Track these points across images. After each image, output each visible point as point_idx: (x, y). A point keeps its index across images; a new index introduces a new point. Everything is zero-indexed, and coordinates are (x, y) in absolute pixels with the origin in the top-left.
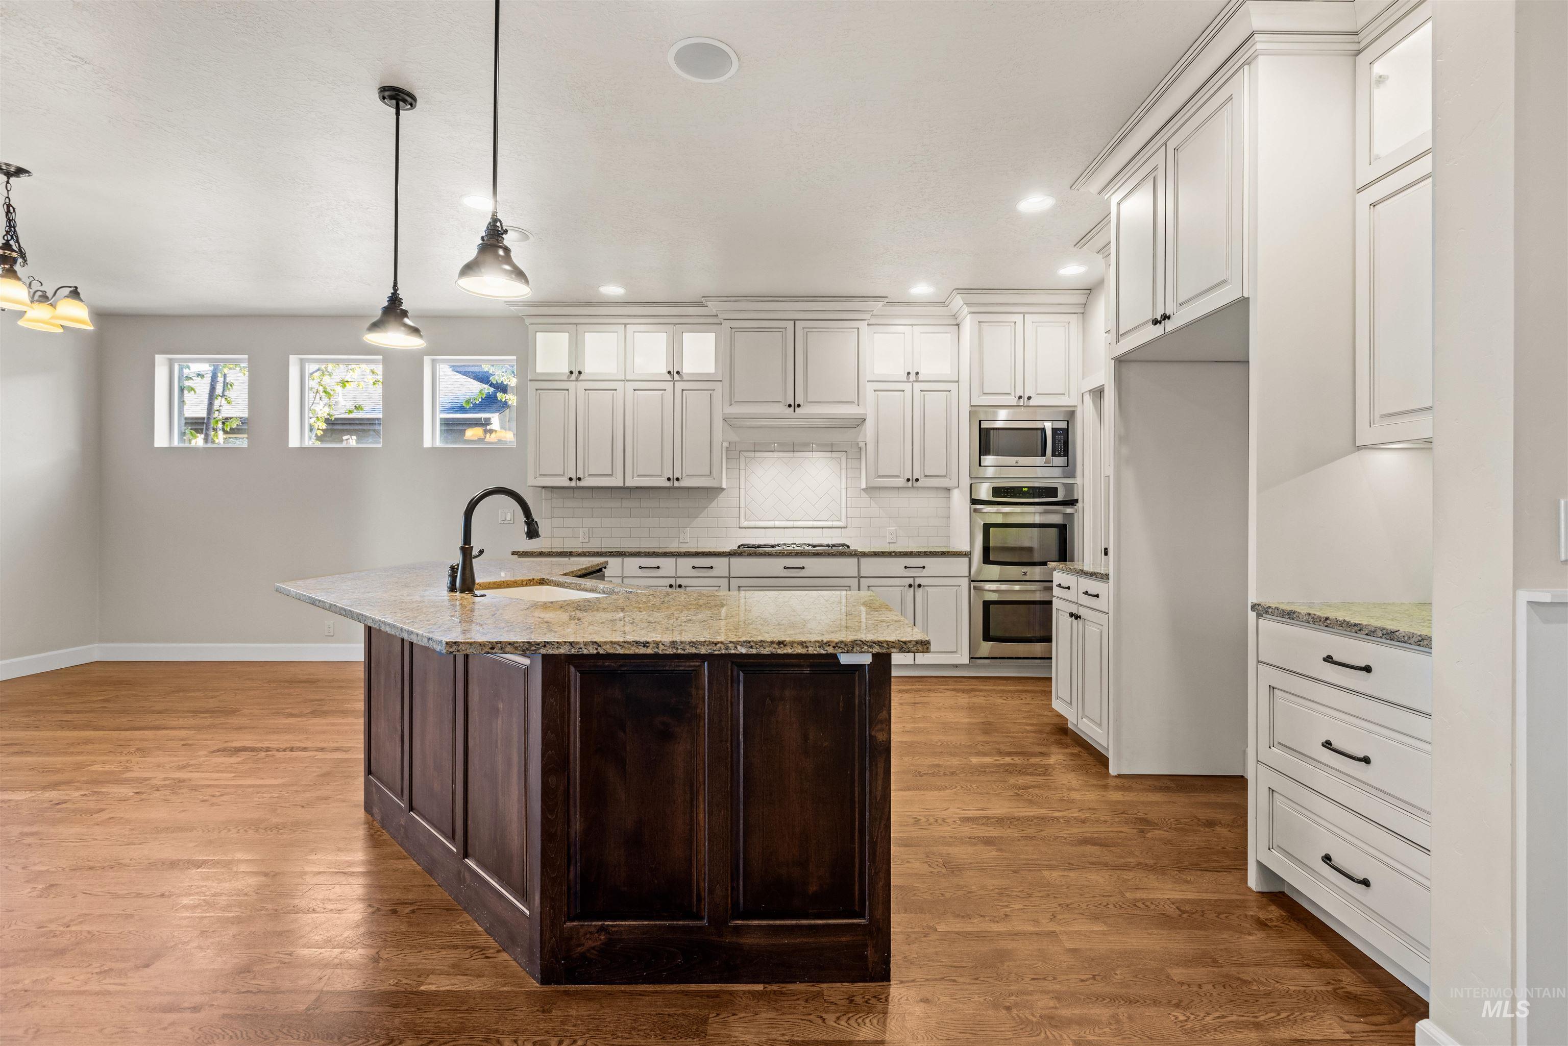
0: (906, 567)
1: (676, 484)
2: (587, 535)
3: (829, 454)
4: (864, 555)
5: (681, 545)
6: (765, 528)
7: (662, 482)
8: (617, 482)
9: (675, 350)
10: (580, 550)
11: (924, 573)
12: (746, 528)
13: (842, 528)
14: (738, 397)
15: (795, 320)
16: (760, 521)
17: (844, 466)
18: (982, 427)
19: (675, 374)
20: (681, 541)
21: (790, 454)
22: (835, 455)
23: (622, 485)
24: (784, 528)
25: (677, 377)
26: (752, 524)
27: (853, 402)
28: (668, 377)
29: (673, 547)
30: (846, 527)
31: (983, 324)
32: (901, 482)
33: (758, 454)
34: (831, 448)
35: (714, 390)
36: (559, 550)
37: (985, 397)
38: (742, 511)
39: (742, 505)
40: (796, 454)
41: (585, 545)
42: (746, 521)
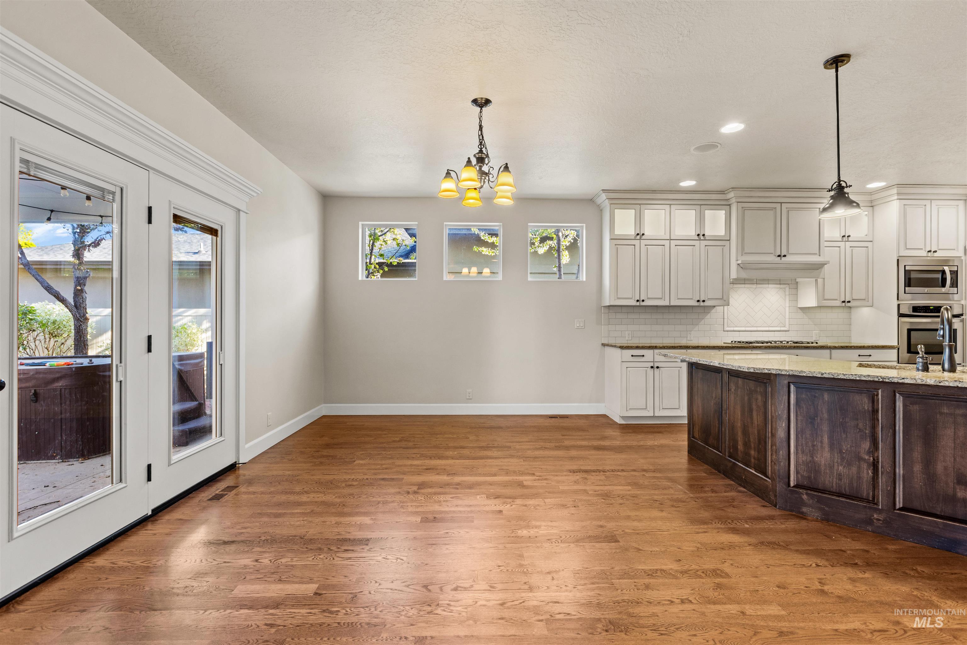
0: (859, 356)
1: (702, 304)
2: (631, 336)
3: (778, 286)
4: (835, 348)
5: (688, 342)
6: (739, 331)
7: (694, 303)
8: (667, 303)
9: (701, 220)
10: (661, 345)
11: (870, 359)
12: (728, 331)
13: (786, 331)
14: (746, 251)
15: (781, 203)
16: (736, 327)
17: (787, 293)
18: (906, 269)
19: (701, 236)
20: (688, 339)
21: (754, 286)
22: (782, 286)
23: (668, 304)
24: (751, 331)
25: (702, 238)
26: (732, 329)
27: (816, 254)
28: (697, 238)
29: (684, 342)
30: (788, 331)
31: (906, 206)
32: (838, 303)
33: (735, 286)
34: (779, 282)
35: (724, 246)
36: (648, 345)
37: (907, 251)
38: (726, 320)
39: (726, 317)
40: (759, 286)
41: (629, 342)
42: (728, 327)
